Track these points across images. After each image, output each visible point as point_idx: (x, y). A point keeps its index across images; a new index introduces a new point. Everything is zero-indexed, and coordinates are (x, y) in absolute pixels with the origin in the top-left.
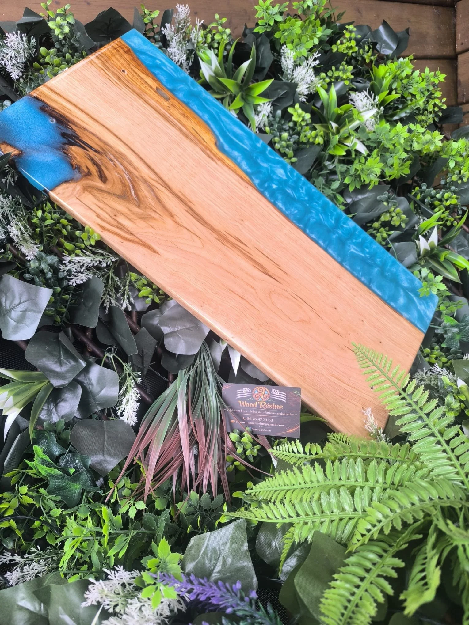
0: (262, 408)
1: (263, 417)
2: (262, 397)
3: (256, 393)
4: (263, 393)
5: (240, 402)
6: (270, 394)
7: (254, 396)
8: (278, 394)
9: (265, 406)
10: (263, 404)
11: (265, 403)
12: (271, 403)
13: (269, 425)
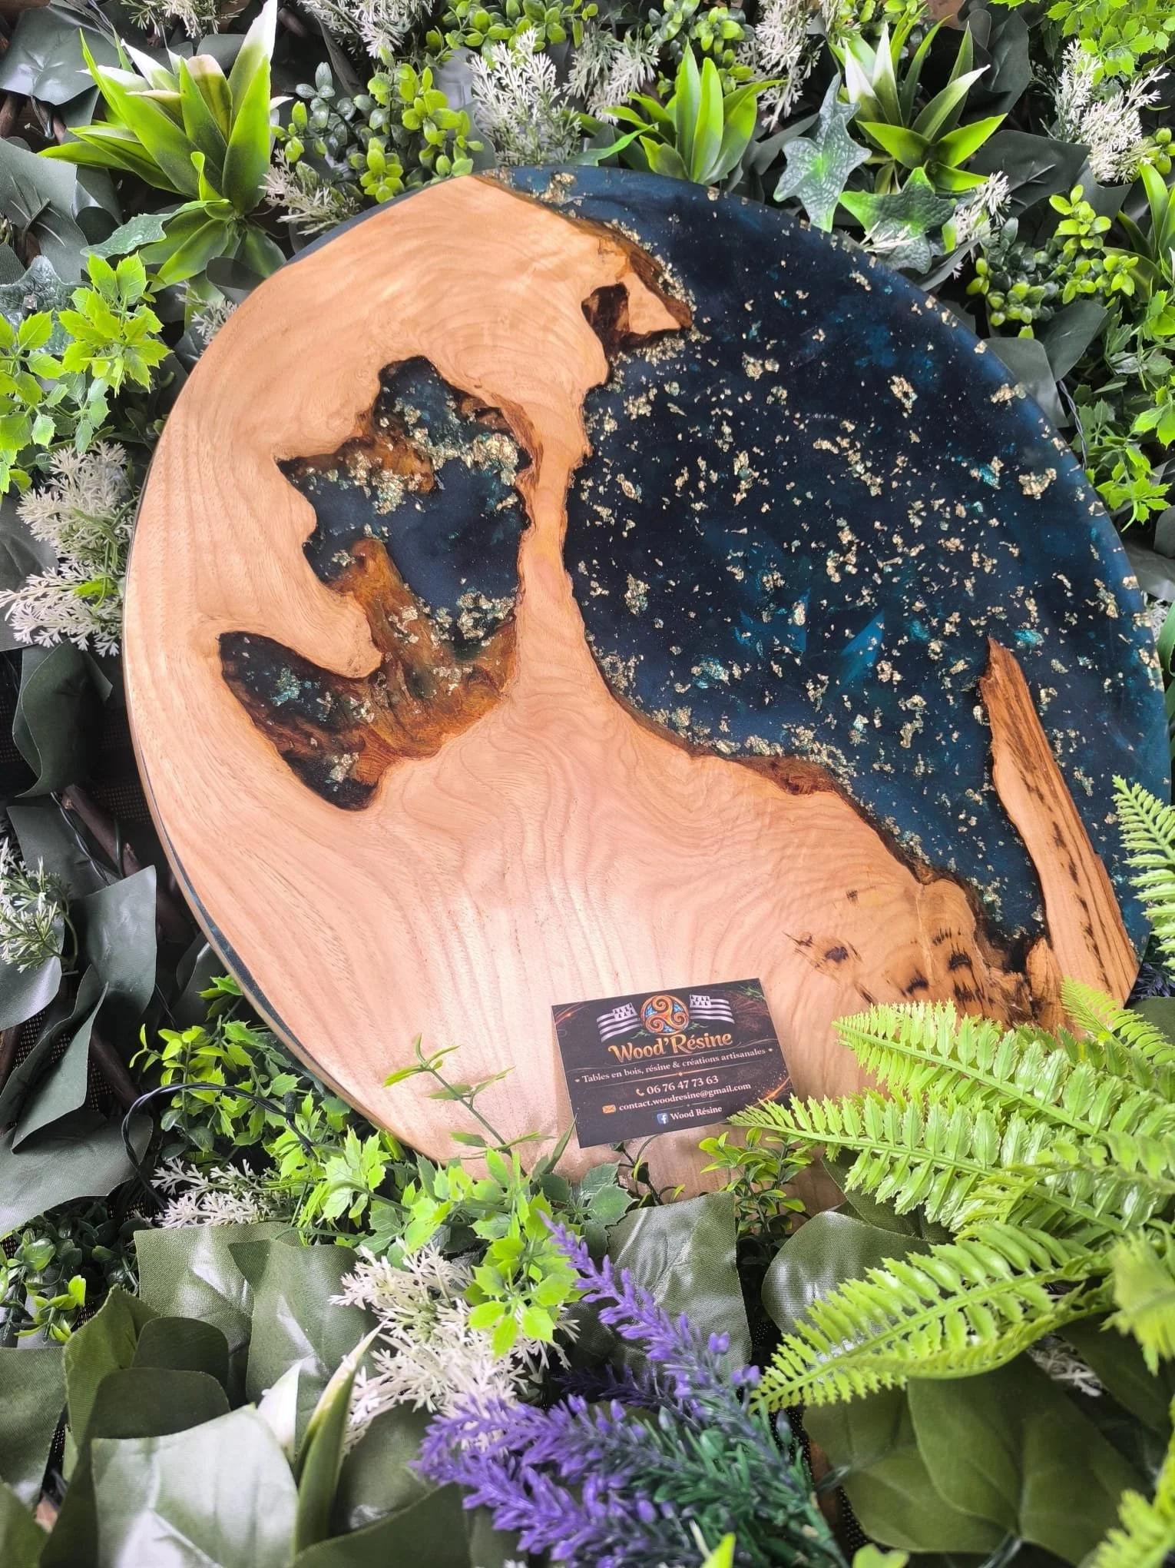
0: (681, 1052)
1: (689, 1077)
2: (670, 1022)
3: (651, 1013)
4: (670, 1011)
5: (615, 1048)
6: (689, 1009)
7: (648, 1026)
8: (710, 1006)
9: (685, 1045)
10: (679, 1040)
11: (684, 1037)
12: (699, 1033)
13: (711, 1094)
